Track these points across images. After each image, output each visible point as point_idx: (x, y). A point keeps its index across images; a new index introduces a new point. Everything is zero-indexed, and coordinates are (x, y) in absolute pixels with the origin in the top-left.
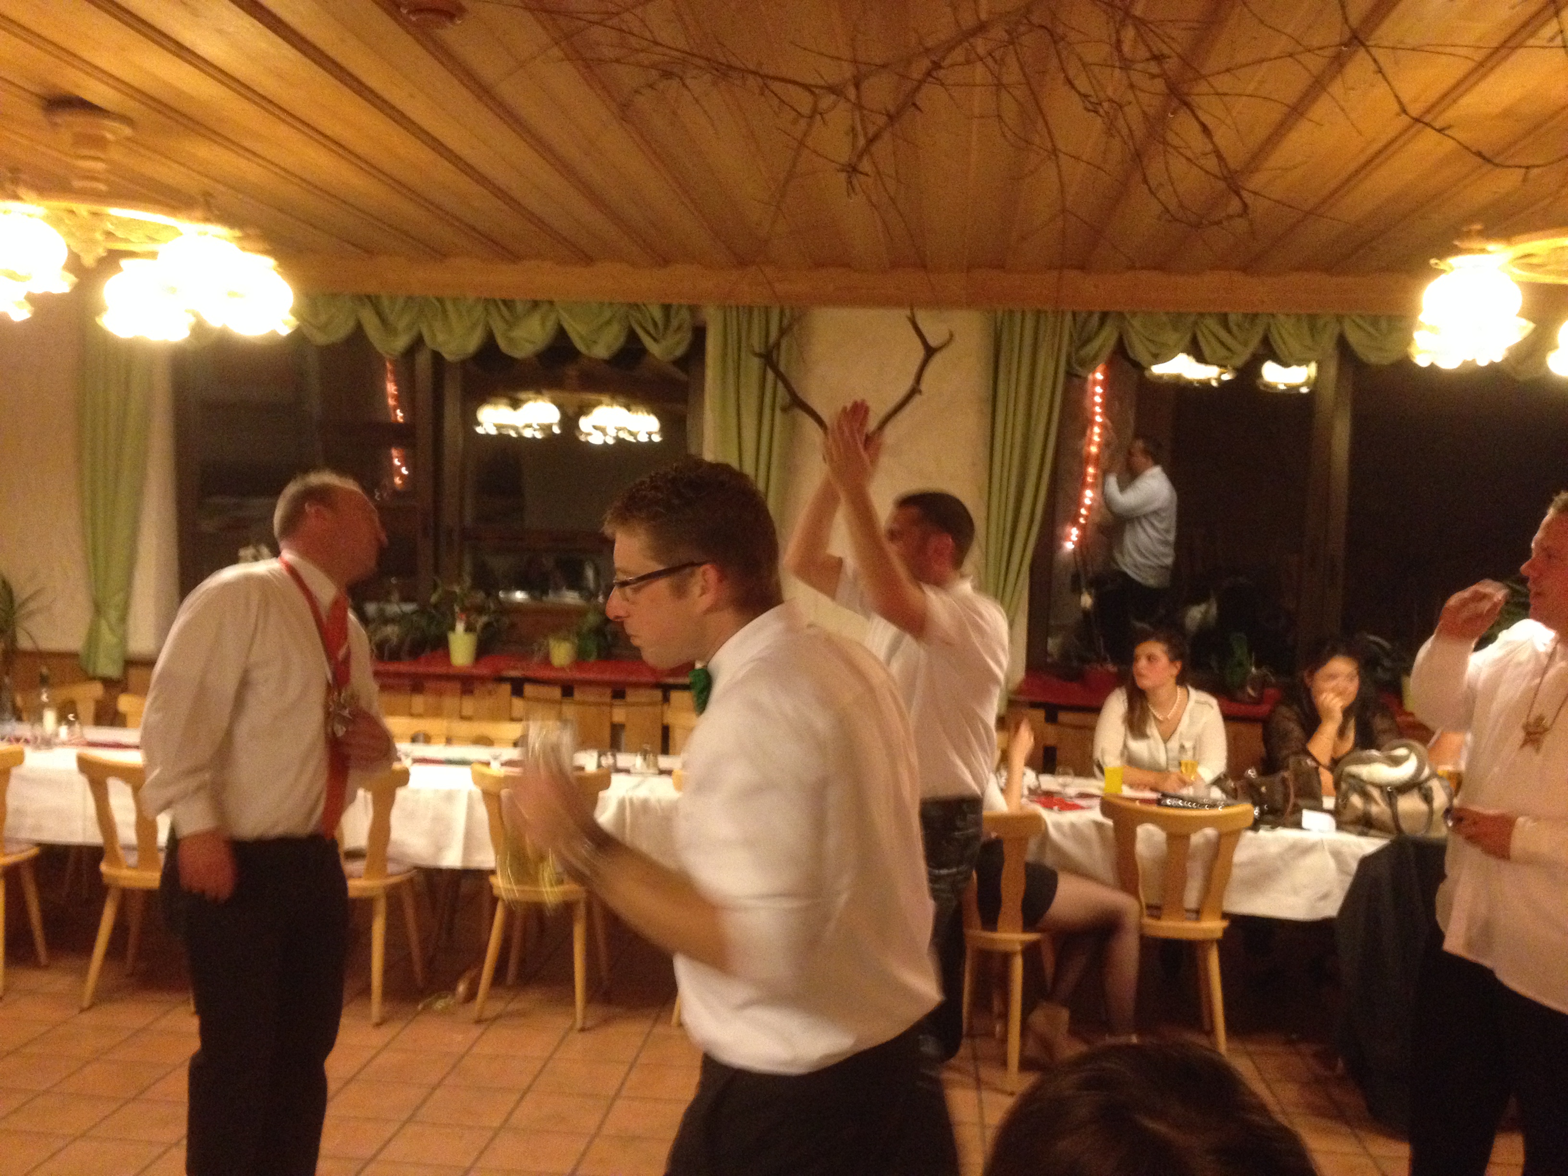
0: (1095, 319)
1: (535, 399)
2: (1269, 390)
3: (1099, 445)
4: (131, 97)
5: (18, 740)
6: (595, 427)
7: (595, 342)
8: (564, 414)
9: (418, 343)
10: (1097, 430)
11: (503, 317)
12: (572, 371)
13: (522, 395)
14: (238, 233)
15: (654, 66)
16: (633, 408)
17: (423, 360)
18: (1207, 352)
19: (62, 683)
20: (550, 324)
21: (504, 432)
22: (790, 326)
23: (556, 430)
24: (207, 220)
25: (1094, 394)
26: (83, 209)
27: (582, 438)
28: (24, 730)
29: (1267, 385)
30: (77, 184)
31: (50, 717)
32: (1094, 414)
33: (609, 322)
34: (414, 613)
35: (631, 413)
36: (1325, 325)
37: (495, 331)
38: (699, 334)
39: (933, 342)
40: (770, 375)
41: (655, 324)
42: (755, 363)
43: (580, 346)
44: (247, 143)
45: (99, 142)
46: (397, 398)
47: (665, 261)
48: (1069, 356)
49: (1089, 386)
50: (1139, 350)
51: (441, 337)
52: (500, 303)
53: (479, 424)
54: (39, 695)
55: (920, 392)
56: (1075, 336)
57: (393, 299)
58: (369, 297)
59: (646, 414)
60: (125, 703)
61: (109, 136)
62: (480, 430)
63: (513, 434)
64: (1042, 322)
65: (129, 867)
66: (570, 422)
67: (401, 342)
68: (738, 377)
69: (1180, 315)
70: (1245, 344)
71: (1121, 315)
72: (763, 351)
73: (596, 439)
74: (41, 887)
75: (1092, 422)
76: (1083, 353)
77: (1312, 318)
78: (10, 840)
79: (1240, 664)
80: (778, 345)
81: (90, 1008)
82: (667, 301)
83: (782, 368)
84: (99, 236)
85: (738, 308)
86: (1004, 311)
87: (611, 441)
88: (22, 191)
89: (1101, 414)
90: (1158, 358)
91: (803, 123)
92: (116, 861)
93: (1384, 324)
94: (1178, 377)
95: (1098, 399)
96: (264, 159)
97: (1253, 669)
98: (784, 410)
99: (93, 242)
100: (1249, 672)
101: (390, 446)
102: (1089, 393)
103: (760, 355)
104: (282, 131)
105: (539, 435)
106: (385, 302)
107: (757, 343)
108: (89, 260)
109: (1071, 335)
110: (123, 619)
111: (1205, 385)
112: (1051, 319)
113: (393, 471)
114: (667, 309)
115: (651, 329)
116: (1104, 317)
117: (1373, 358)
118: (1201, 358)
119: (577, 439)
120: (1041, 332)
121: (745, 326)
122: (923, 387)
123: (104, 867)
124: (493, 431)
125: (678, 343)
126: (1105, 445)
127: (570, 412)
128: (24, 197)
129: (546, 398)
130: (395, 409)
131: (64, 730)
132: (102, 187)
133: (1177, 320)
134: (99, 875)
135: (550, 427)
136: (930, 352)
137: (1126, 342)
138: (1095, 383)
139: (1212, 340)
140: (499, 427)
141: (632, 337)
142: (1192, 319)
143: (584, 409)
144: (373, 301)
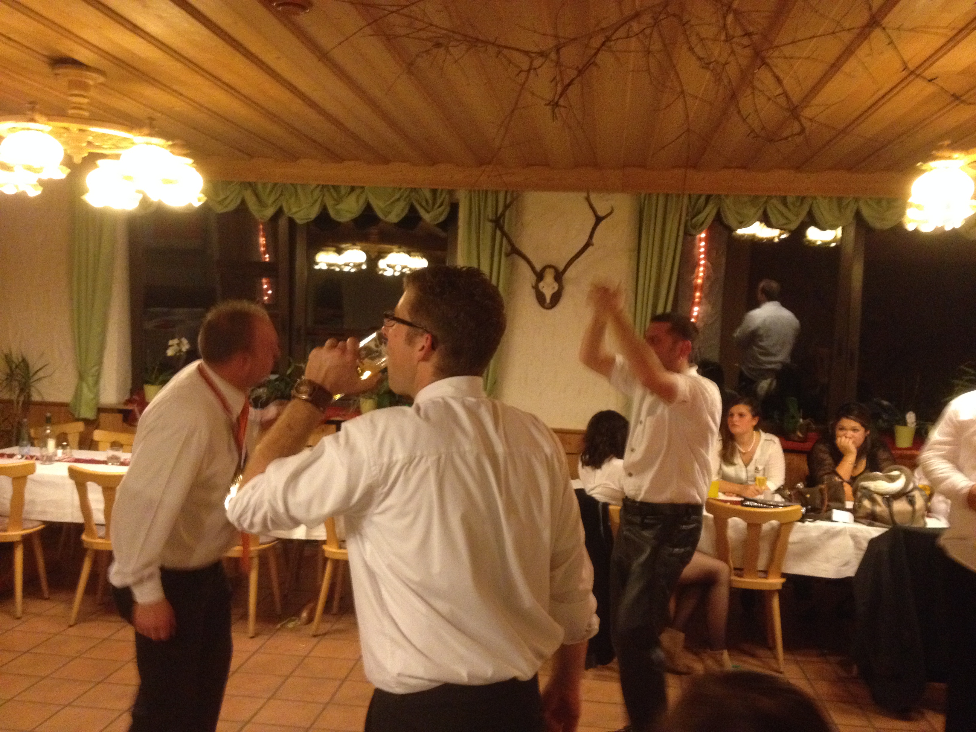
0: (703, 200)
1: (352, 249)
2: (812, 245)
3: (703, 278)
4: (104, 58)
5: (32, 457)
6: (388, 266)
7: (390, 213)
8: (369, 257)
9: (279, 213)
10: (701, 269)
11: (333, 197)
12: (374, 230)
13: (344, 246)
14: (170, 143)
15: (429, 39)
16: (412, 254)
17: (283, 223)
18: (773, 220)
19: (59, 423)
20: (362, 200)
21: (333, 268)
22: (511, 203)
23: (364, 267)
24: (151, 135)
25: (700, 247)
26: (74, 127)
27: (380, 272)
28: (35, 451)
29: (809, 241)
30: (71, 112)
31: (51, 443)
32: (700, 260)
33: (398, 200)
34: (276, 380)
35: (411, 257)
36: (848, 204)
37: (327, 205)
38: (454, 208)
39: (601, 214)
40: (498, 233)
41: (427, 202)
42: (489, 226)
43: (380, 215)
44: (175, 87)
45: (84, 86)
46: (265, 246)
47: (434, 162)
48: (686, 222)
49: (697, 241)
50: (730, 219)
51: (294, 210)
52: (331, 188)
53: (317, 264)
54: (46, 430)
55: (592, 245)
56: (690, 210)
57: (264, 185)
58: (250, 184)
59: (420, 258)
60: (98, 435)
61: (91, 83)
62: (317, 267)
63: (337, 269)
64: (669, 200)
65: (100, 538)
66: (372, 261)
67: (270, 212)
68: (478, 233)
69: (756, 197)
70: (797, 215)
71: (719, 197)
72: (494, 218)
73: (389, 273)
74: (45, 548)
75: (698, 265)
76: (694, 220)
77: (840, 200)
78: (26, 519)
79: (793, 417)
80: (503, 214)
81: (76, 624)
82: (434, 187)
83: (506, 228)
84: (84, 144)
85: (479, 191)
86: (646, 195)
87: (397, 274)
88: (37, 117)
89: (704, 259)
90: (743, 224)
91: (523, 75)
92: (92, 534)
93: (884, 203)
94: (753, 236)
95: (702, 250)
96: (185, 97)
97: (801, 420)
98: (507, 255)
99: (81, 148)
100: (799, 421)
101: (261, 276)
102: (697, 245)
103: (491, 221)
104: (198, 80)
105: (353, 270)
106: (260, 187)
107: (490, 213)
108: (77, 160)
109: (687, 208)
110: (97, 382)
111: (770, 241)
112: (674, 199)
113: (263, 292)
114: (434, 192)
115: (424, 204)
116: (708, 198)
117: (878, 225)
118: (769, 225)
119: (376, 273)
120: (669, 207)
121: (482, 204)
122: (594, 240)
123: (84, 537)
124: (325, 267)
125: (441, 214)
126: (707, 278)
127: (373, 256)
128: (38, 120)
129: (359, 247)
130: (265, 253)
131: (60, 452)
132: (86, 114)
133: (754, 200)
134: (80, 542)
135: (360, 265)
136: (599, 220)
137: (722, 214)
138: (701, 240)
139: (776, 212)
140: (329, 265)
141: (412, 210)
142: (764, 199)
143: (381, 255)
144: (252, 186)
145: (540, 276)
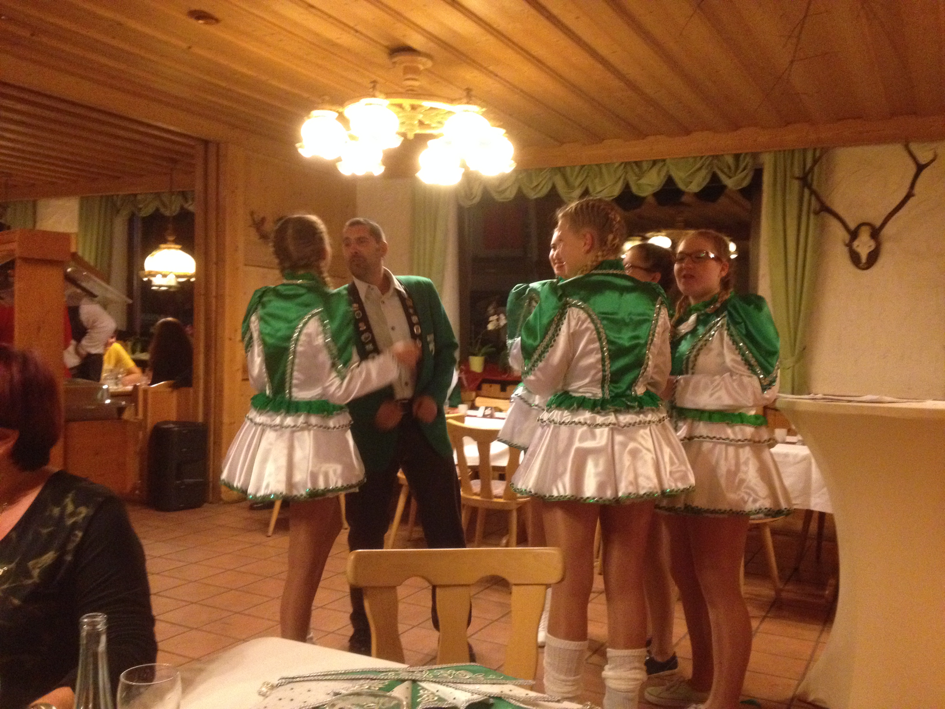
4: (431, 41)
7: (691, 182)
11: (635, 173)
14: (484, 110)
20: (663, 173)
22: (820, 157)
24: (468, 103)
33: (700, 169)
37: (630, 181)
38: (758, 173)
39: (923, 161)
40: (807, 192)
41: (729, 168)
42: (796, 185)
43: (681, 186)
44: (491, 67)
45: (416, 71)
47: (736, 126)
51: (599, 188)
52: (634, 165)
61: (421, 67)
67: (577, 194)
68: (784, 194)
72: (801, 175)
80: (812, 170)
82: (737, 152)
83: (815, 186)
84: (416, 122)
85: (784, 151)
88: (378, 94)
98: (817, 213)
99: (413, 125)
103: (798, 178)
106: (568, 170)
107: (797, 172)
114: (737, 157)
115: (726, 170)
121: (789, 162)
122: (916, 190)
125: (744, 179)
136: (920, 168)
141: (715, 178)
144: (561, 170)
145: (854, 235)
